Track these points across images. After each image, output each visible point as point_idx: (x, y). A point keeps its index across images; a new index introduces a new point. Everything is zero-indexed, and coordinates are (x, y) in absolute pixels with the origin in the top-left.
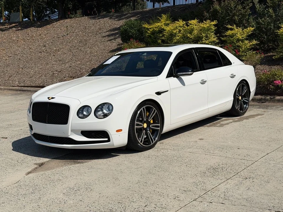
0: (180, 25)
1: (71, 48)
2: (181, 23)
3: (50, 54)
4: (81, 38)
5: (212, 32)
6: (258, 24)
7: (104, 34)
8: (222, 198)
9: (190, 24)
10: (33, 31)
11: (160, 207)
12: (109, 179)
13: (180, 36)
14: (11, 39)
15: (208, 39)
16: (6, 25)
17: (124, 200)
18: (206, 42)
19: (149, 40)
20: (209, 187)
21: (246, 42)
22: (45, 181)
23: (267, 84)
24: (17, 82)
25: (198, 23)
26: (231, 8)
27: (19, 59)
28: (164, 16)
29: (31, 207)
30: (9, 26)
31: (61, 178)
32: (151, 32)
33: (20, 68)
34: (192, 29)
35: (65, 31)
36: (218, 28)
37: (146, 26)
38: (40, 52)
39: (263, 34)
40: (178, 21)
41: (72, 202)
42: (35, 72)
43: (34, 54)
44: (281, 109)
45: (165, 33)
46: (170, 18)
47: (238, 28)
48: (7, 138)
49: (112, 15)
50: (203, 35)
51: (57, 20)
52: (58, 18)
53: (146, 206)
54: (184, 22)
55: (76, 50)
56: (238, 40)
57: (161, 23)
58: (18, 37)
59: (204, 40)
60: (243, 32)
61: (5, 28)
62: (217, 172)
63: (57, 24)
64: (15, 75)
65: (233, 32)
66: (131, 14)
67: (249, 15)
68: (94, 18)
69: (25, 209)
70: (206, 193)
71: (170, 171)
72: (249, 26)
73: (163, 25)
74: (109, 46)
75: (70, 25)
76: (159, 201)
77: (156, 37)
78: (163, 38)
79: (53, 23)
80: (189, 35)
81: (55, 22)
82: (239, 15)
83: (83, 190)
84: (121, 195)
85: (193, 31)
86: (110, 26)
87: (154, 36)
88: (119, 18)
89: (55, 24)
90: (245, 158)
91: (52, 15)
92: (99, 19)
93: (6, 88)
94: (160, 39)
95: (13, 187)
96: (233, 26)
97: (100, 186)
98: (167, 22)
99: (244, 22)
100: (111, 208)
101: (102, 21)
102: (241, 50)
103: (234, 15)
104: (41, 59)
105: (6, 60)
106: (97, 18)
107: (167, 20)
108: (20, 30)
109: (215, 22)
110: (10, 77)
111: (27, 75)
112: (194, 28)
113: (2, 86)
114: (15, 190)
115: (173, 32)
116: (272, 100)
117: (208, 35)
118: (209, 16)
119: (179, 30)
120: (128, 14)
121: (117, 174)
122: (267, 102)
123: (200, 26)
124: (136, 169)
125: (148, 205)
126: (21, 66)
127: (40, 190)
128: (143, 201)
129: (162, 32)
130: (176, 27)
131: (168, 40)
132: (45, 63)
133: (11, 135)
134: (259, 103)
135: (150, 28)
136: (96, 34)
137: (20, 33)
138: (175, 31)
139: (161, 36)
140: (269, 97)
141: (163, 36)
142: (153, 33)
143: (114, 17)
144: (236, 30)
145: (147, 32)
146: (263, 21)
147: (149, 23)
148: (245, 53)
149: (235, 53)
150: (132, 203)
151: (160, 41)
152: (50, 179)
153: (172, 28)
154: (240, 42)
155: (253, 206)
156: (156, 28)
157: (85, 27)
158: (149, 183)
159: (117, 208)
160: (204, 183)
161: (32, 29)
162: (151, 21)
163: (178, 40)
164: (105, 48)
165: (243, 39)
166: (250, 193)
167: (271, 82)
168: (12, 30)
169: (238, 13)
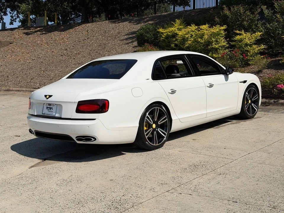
0: (192, 29)
1: (90, 52)
2: (193, 27)
3: (71, 58)
4: (101, 42)
5: (222, 37)
6: (267, 29)
7: (122, 38)
8: (192, 190)
9: (201, 29)
10: (57, 35)
11: (135, 197)
12: (100, 173)
13: (192, 40)
14: (35, 42)
15: (218, 44)
16: (31, 29)
17: (106, 190)
18: (216, 47)
19: (164, 44)
20: (184, 181)
21: (254, 46)
22: (44, 174)
23: (272, 88)
24: (38, 85)
25: (209, 28)
26: (241, 14)
27: (42, 62)
28: (178, 21)
29: (27, 195)
30: (34, 30)
31: (58, 172)
32: (165, 36)
33: (42, 71)
34: (203, 34)
35: (86, 35)
36: (229, 33)
37: (161, 30)
38: (62, 56)
39: (271, 39)
40: (191, 26)
41: (62, 191)
42: (55, 75)
43: (55, 57)
44: (282, 113)
45: (178, 37)
46: (183, 23)
47: (247, 33)
48: (20, 136)
49: (132, 19)
50: (213, 39)
51: (79, 24)
52: (81, 22)
53: (124, 195)
54: (197, 27)
55: (95, 53)
56: (246, 45)
57: (175, 28)
58: (42, 41)
59: (214, 44)
60: (252, 37)
61: (31, 32)
62: (197, 169)
63: (79, 28)
64: (36, 78)
65: (241, 37)
66: (149, 18)
67: (258, 20)
68: (114, 22)
69: (22, 196)
70: (180, 185)
71: (156, 167)
72: (258, 31)
73: (177, 30)
74: (127, 50)
75: (91, 29)
76: (136, 191)
77: (170, 42)
78: (176, 42)
79: (76, 27)
80: (199, 40)
81: (77, 26)
82: (248, 20)
83: (74, 182)
84: (105, 186)
85: (204, 36)
86: (128, 30)
87: (168, 40)
88: (138, 22)
89: (78, 28)
90: (227, 157)
91: (76, 19)
92: (118, 23)
93: (27, 90)
94: (174, 44)
95: (15, 179)
96: (242, 31)
97: (90, 179)
98: (180, 27)
99: (254, 27)
100: (94, 196)
101: (122, 25)
102: (249, 54)
103: (243, 20)
104: (62, 62)
105: (30, 63)
106: (117, 22)
107: (180, 25)
108: (44, 34)
109: (224, 27)
110: (32, 79)
111: (48, 77)
112: (204, 32)
113: (24, 88)
114: (17, 180)
115: (185, 37)
116: (276, 104)
117: (217, 40)
118: (220, 22)
119: (191, 34)
120: (147, 18)
121: (108, 169)
122: (271, 105)
123: (210, 31)
124: (126, 165)
125: (126, 195)
126: (43, 69)
127: (38, 181)
128: (123, 191)
129: (175, 36)
130: (188, 32)
131: (180, 44)
132: (65, 66)
133: (24, 134)
134: (263, 106)
135: (165, 33)
136: (115, 38)
137: (44, 37)
138: (187, 36)
139: (174, 40)
140: (273, 101)
141: (177, 40)
142: (168, 37)
143: (133, 21)
144: (245, 35)
145: (161, 36)
146: (271, 26)
147: (164, 28)
148: (253, 57)
149: (243, 57)
150: (113, 193)
151: (173, 45)
152: (48, 172)
153: (185, 33)
154: (248, 47)
155: (215, 197)
156: (169, 32)
157: (105, 31)
158: (134, 177)
159: (98, 197)
160: (181, 178)
161: (56, 33)
162: (166, 26)
163: (190, 44)
164: (122, 51)
165: (252, 43)
166: (218, 187)
167: (275, 86)
168: (37, 34)
169: (247, 19)
